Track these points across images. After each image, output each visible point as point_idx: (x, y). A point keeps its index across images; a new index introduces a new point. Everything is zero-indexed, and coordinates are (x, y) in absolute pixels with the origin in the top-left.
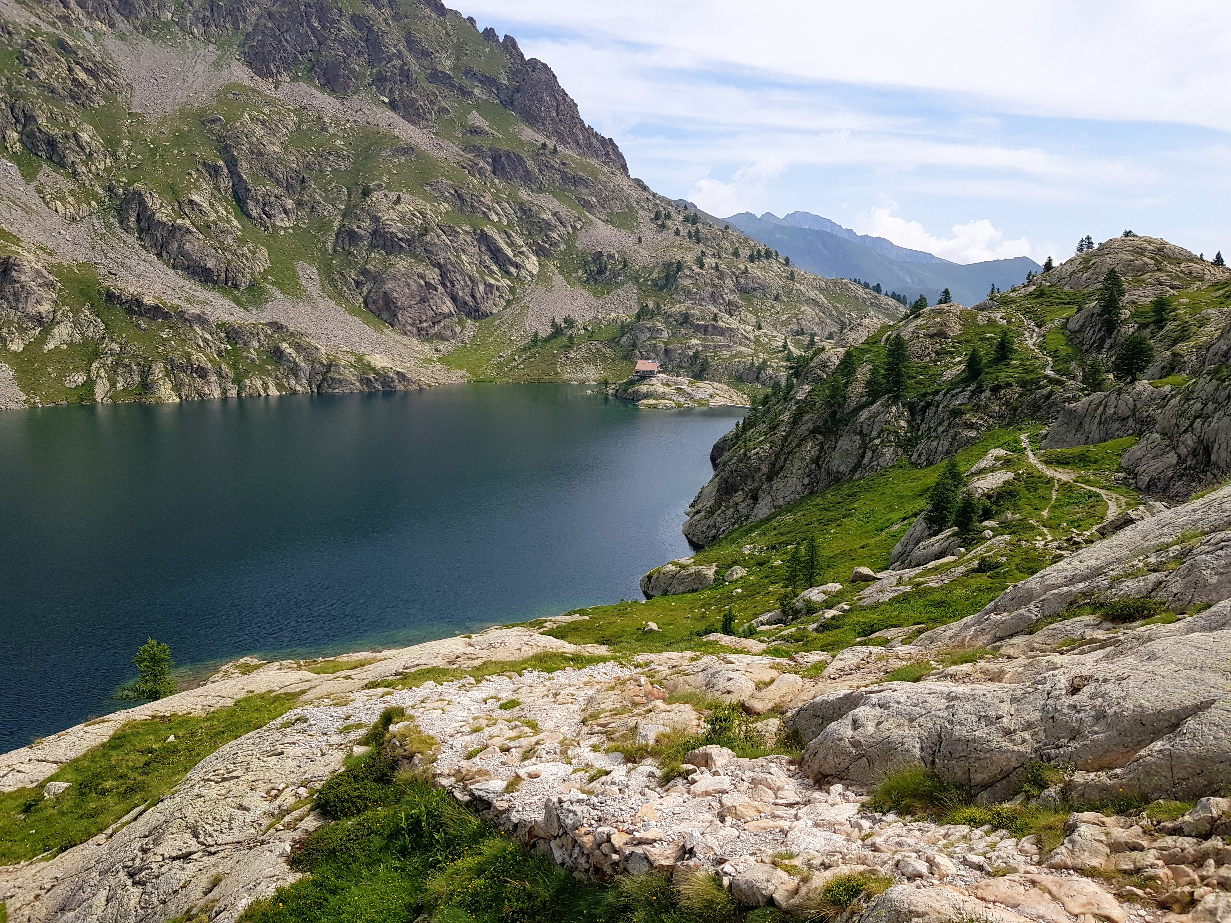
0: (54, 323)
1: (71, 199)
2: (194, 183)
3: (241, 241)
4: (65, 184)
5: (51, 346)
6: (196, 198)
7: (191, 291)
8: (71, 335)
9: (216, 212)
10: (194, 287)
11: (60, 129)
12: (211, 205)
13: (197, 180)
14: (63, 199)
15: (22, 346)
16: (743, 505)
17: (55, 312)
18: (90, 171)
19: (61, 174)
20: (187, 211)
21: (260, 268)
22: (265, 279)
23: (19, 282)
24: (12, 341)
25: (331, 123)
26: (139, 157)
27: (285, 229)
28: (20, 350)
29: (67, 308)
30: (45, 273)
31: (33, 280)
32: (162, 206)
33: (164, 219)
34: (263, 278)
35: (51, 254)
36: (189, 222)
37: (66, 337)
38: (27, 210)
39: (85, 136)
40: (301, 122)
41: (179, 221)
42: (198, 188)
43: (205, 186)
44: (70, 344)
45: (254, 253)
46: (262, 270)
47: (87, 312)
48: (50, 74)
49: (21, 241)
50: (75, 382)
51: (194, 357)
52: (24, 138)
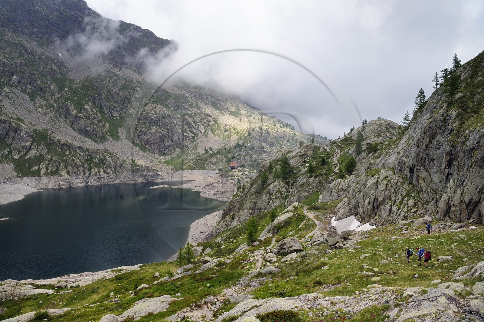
0: (30, 149)
1: (44, 108)
2: (86, 102)
3: (100, 121)
4: (43, 103)
5: (28, 157)
6: (86, 107)
7: (80, 138)
8: (35, 153)
9: (93, 111)
10: (82, 137)
11: (44, 85)
12: (91, 109)
13: (88, 101)
14: (42, 108)
15: (18, 157)
16: (229, 221)
17: (31, 145)
18: (53, 98)
19: (43, 99)
20: (83, 111)
21: (105, 130)
22: (107, 134)
23: (20, 135)
24: (15, 155)
25: (136, 82)
26: (70, 94)
27: (116, 117)
28: (18, 158)
29: (36, 144)
30: (30, 132)
31: (25, 135)
32: (74, 110)
33: (74, 114)
34: (106, 134)
35: (34, 126)
36: (82, 115)
37: (34, 154)
38: (29, 111)
39: (52, 87)
40: (126, 82)
41: (79, 115)
42: (87, 104)
43: (90, 103)
44: (35, 156)
45: (104, 125)
46: (106, 131)
47: (42, 146)
48: (44, 67)
49: (24, 121)
50: (34, 169)
51: (75, 161)
52: (33, 88)
